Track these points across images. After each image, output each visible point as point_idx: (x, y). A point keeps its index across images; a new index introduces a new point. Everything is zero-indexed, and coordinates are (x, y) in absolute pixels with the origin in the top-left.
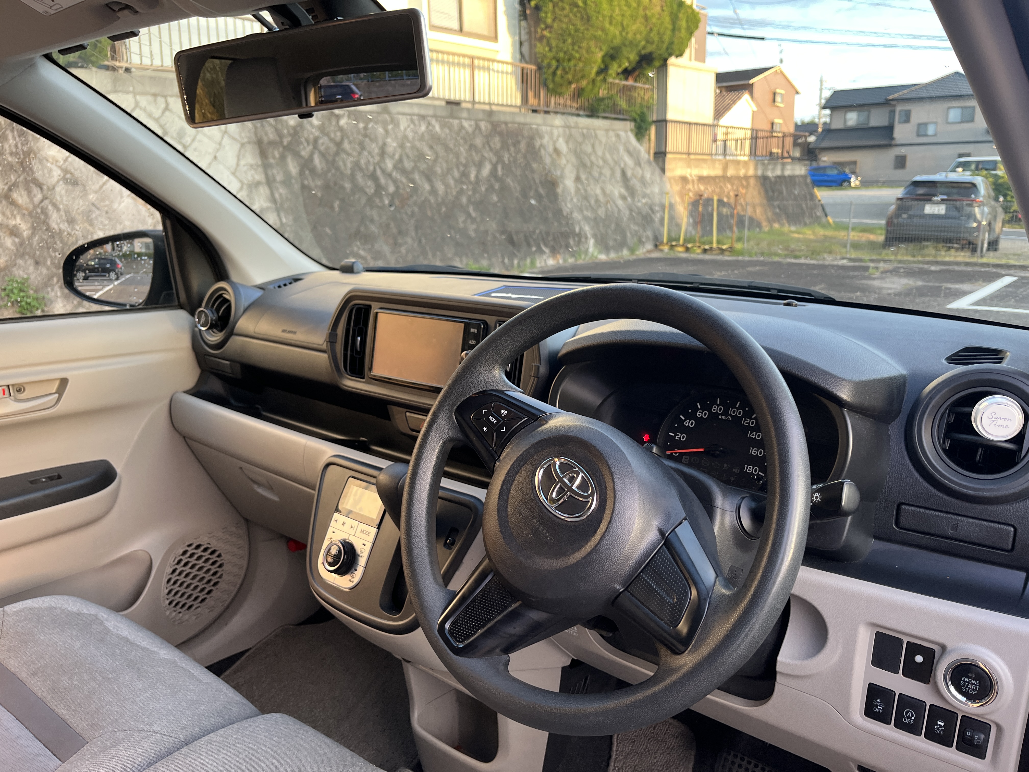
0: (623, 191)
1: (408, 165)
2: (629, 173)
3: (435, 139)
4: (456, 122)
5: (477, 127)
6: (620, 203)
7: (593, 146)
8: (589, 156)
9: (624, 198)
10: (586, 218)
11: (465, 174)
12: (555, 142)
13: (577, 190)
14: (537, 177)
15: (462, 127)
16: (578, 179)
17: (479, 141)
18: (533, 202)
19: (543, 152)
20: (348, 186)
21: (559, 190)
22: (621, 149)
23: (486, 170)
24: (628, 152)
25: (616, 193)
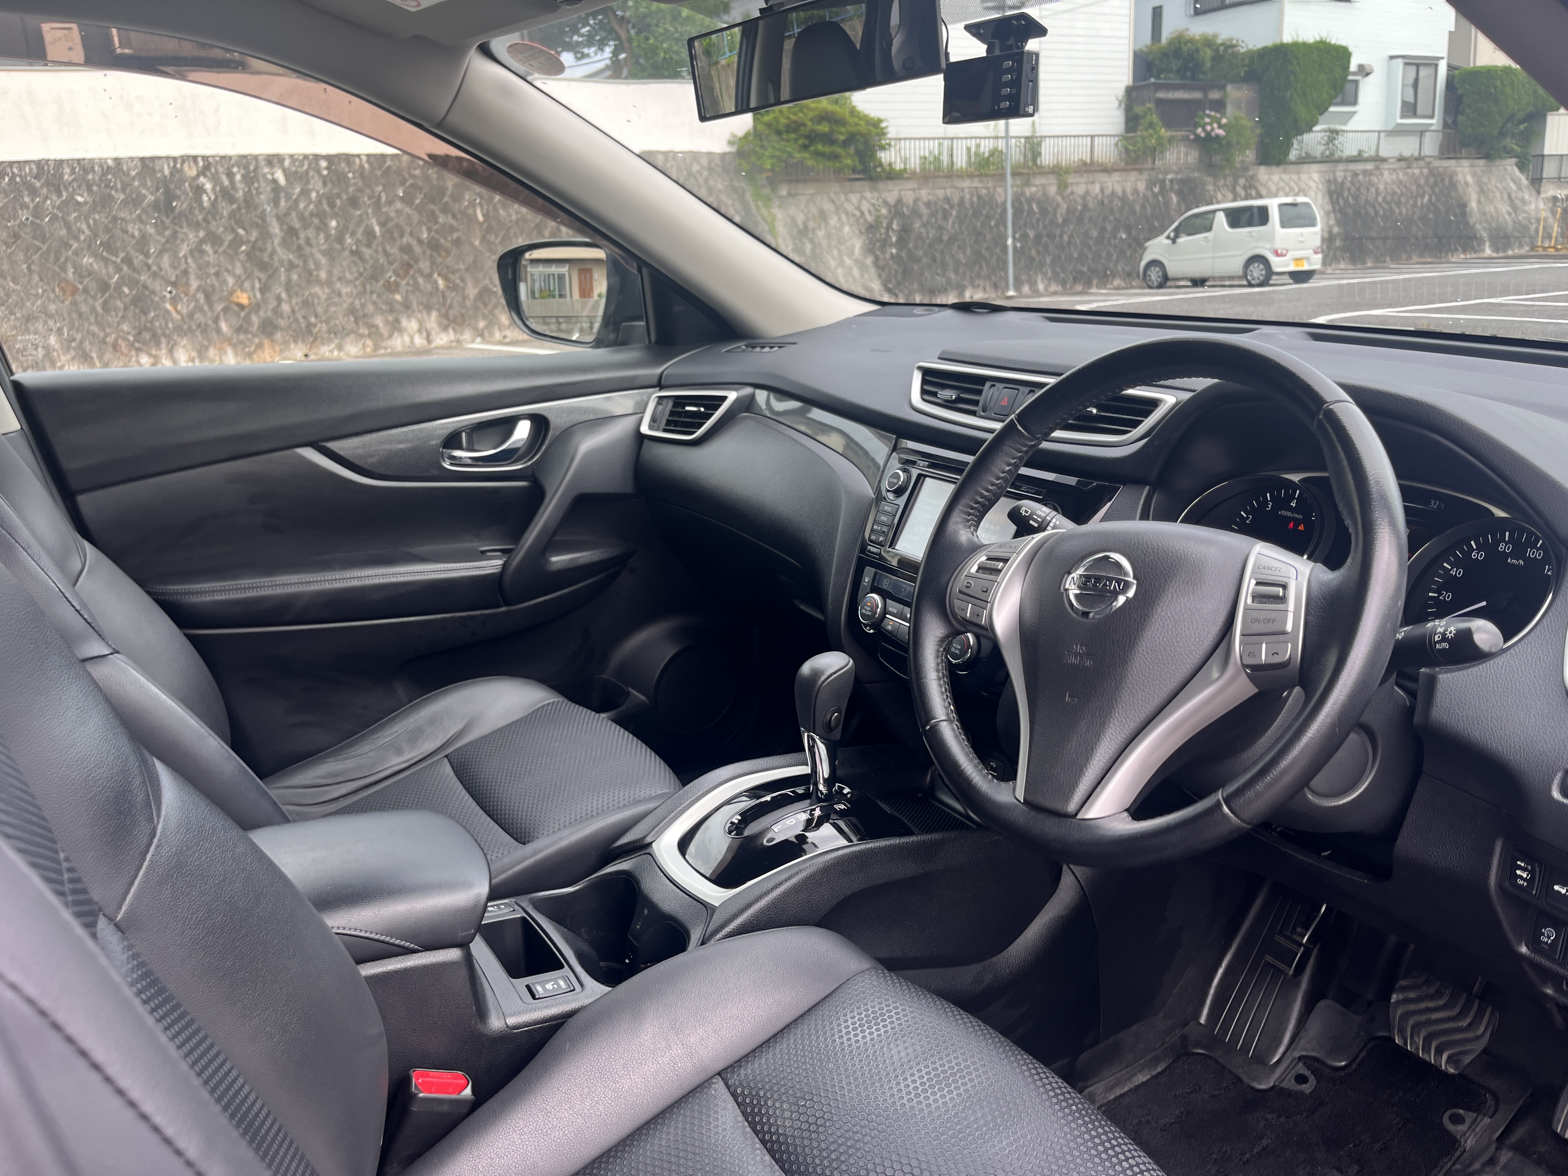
0: (1509, 209)
1: (1389, 198)
2: (1513, 196)
3: (1401, 182)
4: (1410, 171)
5: (1422, 173)
6: (1507, 217)
7: (1489, 179)
8: (1486, 184)
9: (1509, 214)
10: (1484, 228)
11: (1416, 202)
12: (1465, 177)
13: (1479, 209)
14: (1454, 201)
15: (1413, 174)
16: (1479, 202)
17: (1422, 182)
18: (1452, 218)
19: (1458, 185)
20: (1363, 212)
21: (1468, 210)
22: (1508, 178)
23: (1426, 199)
24: (1514, 181)
25: (1504, 210)
